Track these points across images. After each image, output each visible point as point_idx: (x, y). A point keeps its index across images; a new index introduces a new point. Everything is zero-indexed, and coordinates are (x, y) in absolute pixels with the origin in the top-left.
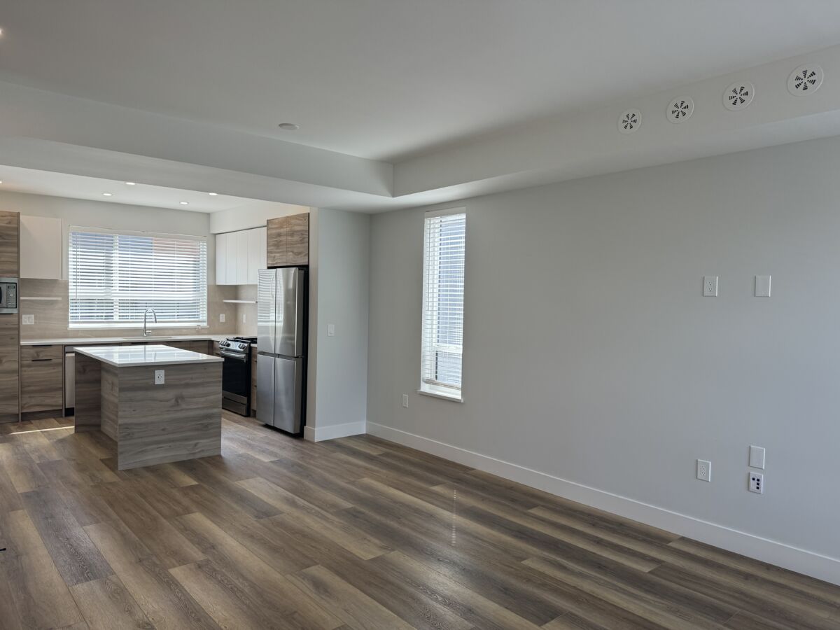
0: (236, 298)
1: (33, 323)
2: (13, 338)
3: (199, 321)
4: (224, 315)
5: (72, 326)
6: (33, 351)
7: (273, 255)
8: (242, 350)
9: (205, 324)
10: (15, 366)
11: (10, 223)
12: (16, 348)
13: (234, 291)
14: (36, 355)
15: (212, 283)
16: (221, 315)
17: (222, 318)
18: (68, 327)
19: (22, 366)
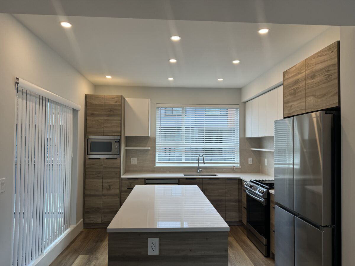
0: (260, 147)
1: (136, 163)
2: (117, 174)
3: (235, 163)
4: (251, 159)
5: (157, 165)
6: (128, 182)
7: (290, 104)
8: (261, 195)
9: (238, 165)
10: (118, 191)
11: (116, 102)
12: (118, 180)
13: (259, 142)
14: (129, 185)
15: (242, 136)
16: (249, 159)
17: (250, 161)
18: (155, 165)
19: (121, 192)
